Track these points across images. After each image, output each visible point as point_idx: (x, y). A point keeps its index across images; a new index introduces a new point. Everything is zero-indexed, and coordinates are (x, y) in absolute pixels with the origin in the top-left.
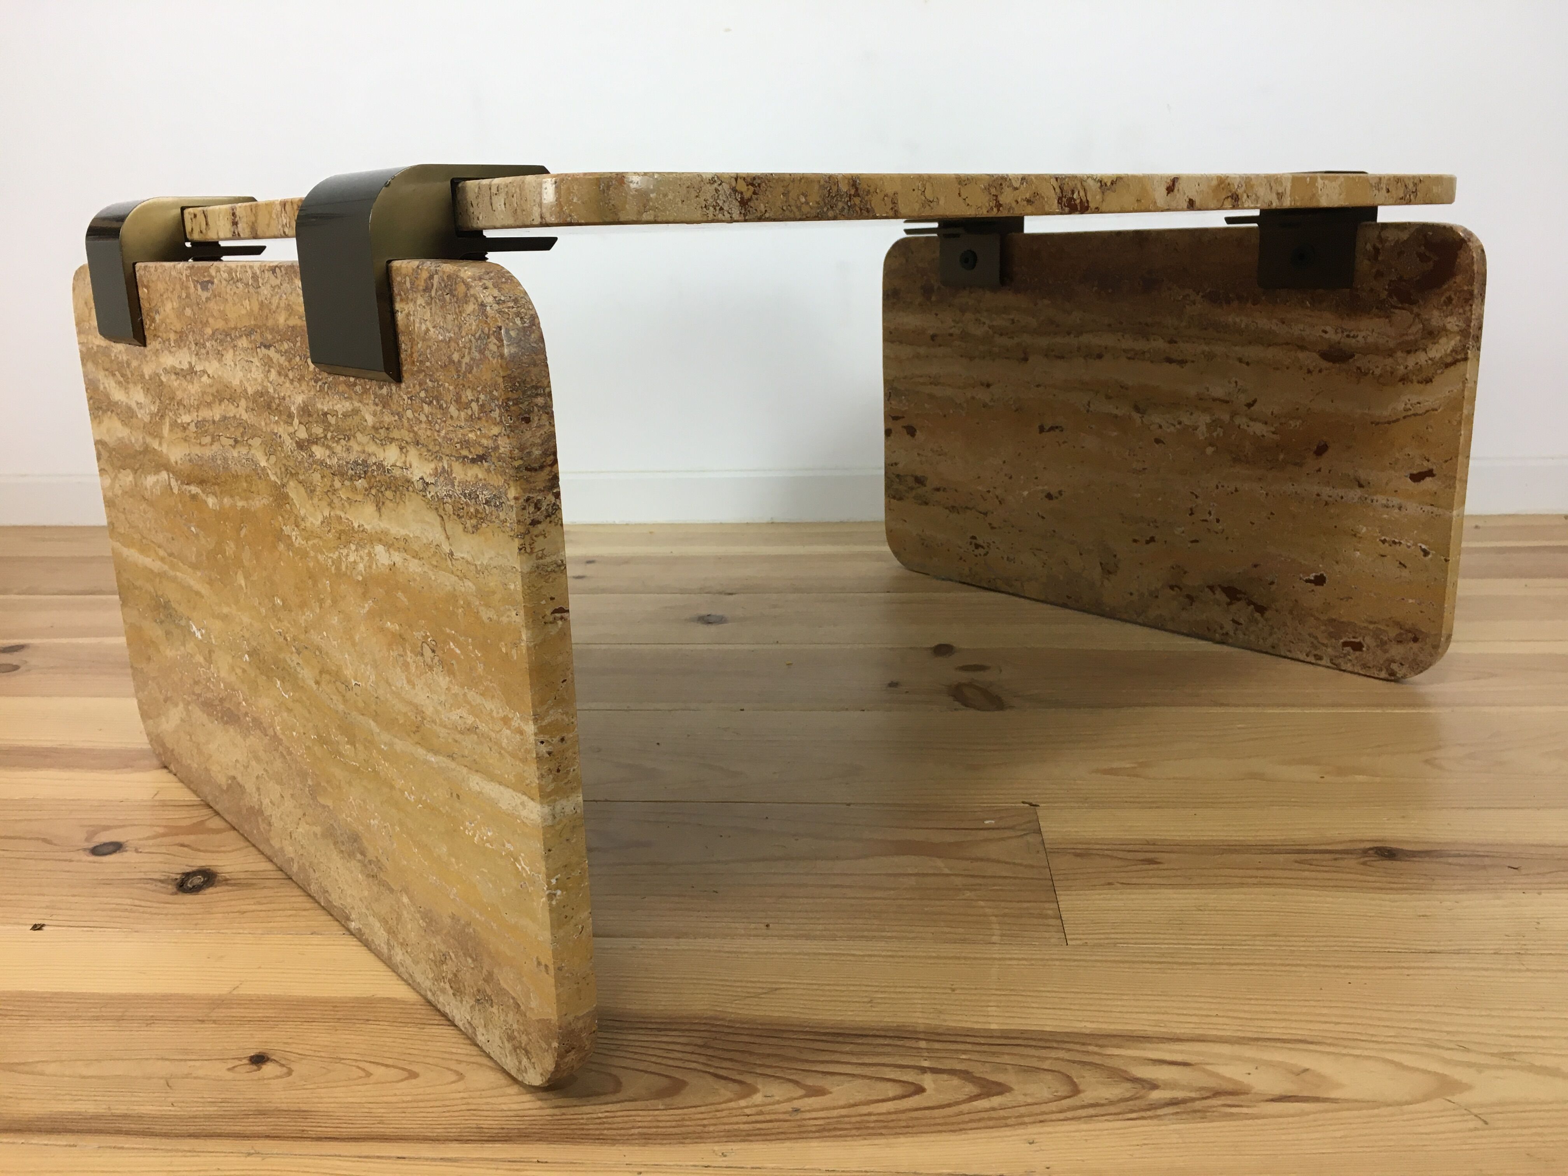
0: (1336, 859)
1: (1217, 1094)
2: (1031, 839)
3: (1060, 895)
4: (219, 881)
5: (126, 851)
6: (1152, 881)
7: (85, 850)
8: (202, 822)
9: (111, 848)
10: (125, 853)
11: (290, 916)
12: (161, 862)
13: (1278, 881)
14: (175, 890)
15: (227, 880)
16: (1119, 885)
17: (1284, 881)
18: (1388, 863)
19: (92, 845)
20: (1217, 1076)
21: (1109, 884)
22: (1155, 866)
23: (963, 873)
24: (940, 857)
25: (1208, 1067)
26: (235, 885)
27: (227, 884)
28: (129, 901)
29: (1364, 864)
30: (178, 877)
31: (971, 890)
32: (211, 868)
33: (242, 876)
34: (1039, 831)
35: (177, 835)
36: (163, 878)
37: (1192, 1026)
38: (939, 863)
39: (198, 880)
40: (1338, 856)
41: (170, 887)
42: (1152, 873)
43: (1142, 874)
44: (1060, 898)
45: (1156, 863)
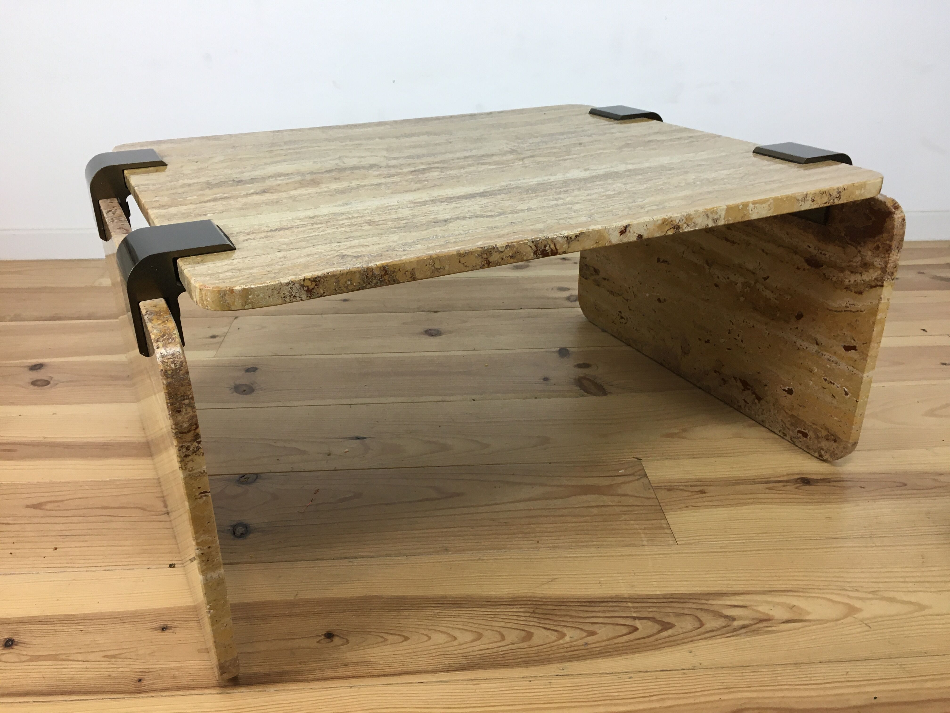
0: (784, 486)
1: (761, 621)
2: (644, 480)
3: (667, 515)
4: (253, 530)
6: (706, 504)
8: (222, 491)
13: (760, 501)
14: (232, 537)
15: (256, 529)
17: (763, 501)
18: (807, 487)
20: (757, 611)
21: (687, 507)
22: (704, 495)
23: (618, 504)
24: (605, 495)
25: (755, 608)
27: (258, 531)
29: (797, 488)
30: (230, 528)
31: (625, 514)
32: (244, 522)
33: (263, 525)
34: (646, 476)
36: (222, 529)
37: (743, 586)
38: (605, 498)
39: (241, 530)
40: (785, 484)
41: (229, 535)
42: (705, 499)
43: (700, 500)
44: (667, 517)
45: (705, 493)
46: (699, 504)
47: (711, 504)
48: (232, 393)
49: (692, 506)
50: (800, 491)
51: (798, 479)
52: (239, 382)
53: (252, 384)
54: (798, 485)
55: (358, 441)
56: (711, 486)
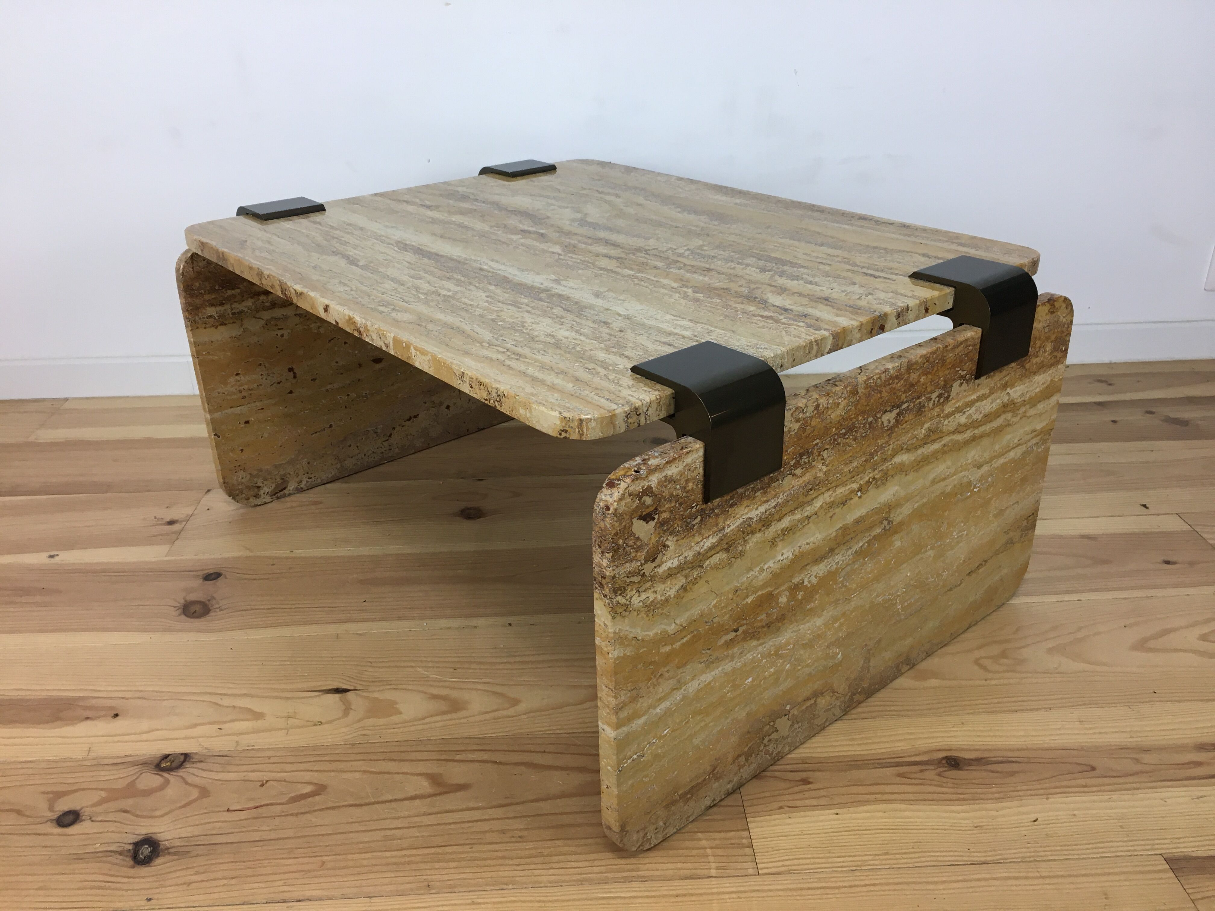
0: (922, 771)
3: (751, 822)
4: (162, 851)
5: (82, 821)
6: (808, 802)
7: (51, 821)
8: (133, 783)
9: (71, 818)
10: (83, 823)
11: (224, 885)
12: (113, 832)
13: (886, 797)
14: (132, 863)
15: (167, 849)
16: (786, 809)
18: (954, 773)
19: (55, 816)
21: (780, 808)
22: (809, 786)
26: (175, 854)
27: (169, 853)
28: (101, 878)
29: (939, 775)
30: (131, 847)
32: (154, 836)
33: (178, 843)
35: (117, 799)
36: (120, 849)
39: (146, 850)
40: (924, 767)
41: (127, 859)
42: (807, 794)
43: (801, 796)
44: (750, 825)
45: (809, 783)
46: (798, 803)
47: (814, 802)
48: (180, 615)
49: (789, 807)
50: (945, 780)
51: (944, 758)
52: (192, 597)
53: (209, 600)
54: (942, 769)
55: (337, 696)
56: (818, 770)
